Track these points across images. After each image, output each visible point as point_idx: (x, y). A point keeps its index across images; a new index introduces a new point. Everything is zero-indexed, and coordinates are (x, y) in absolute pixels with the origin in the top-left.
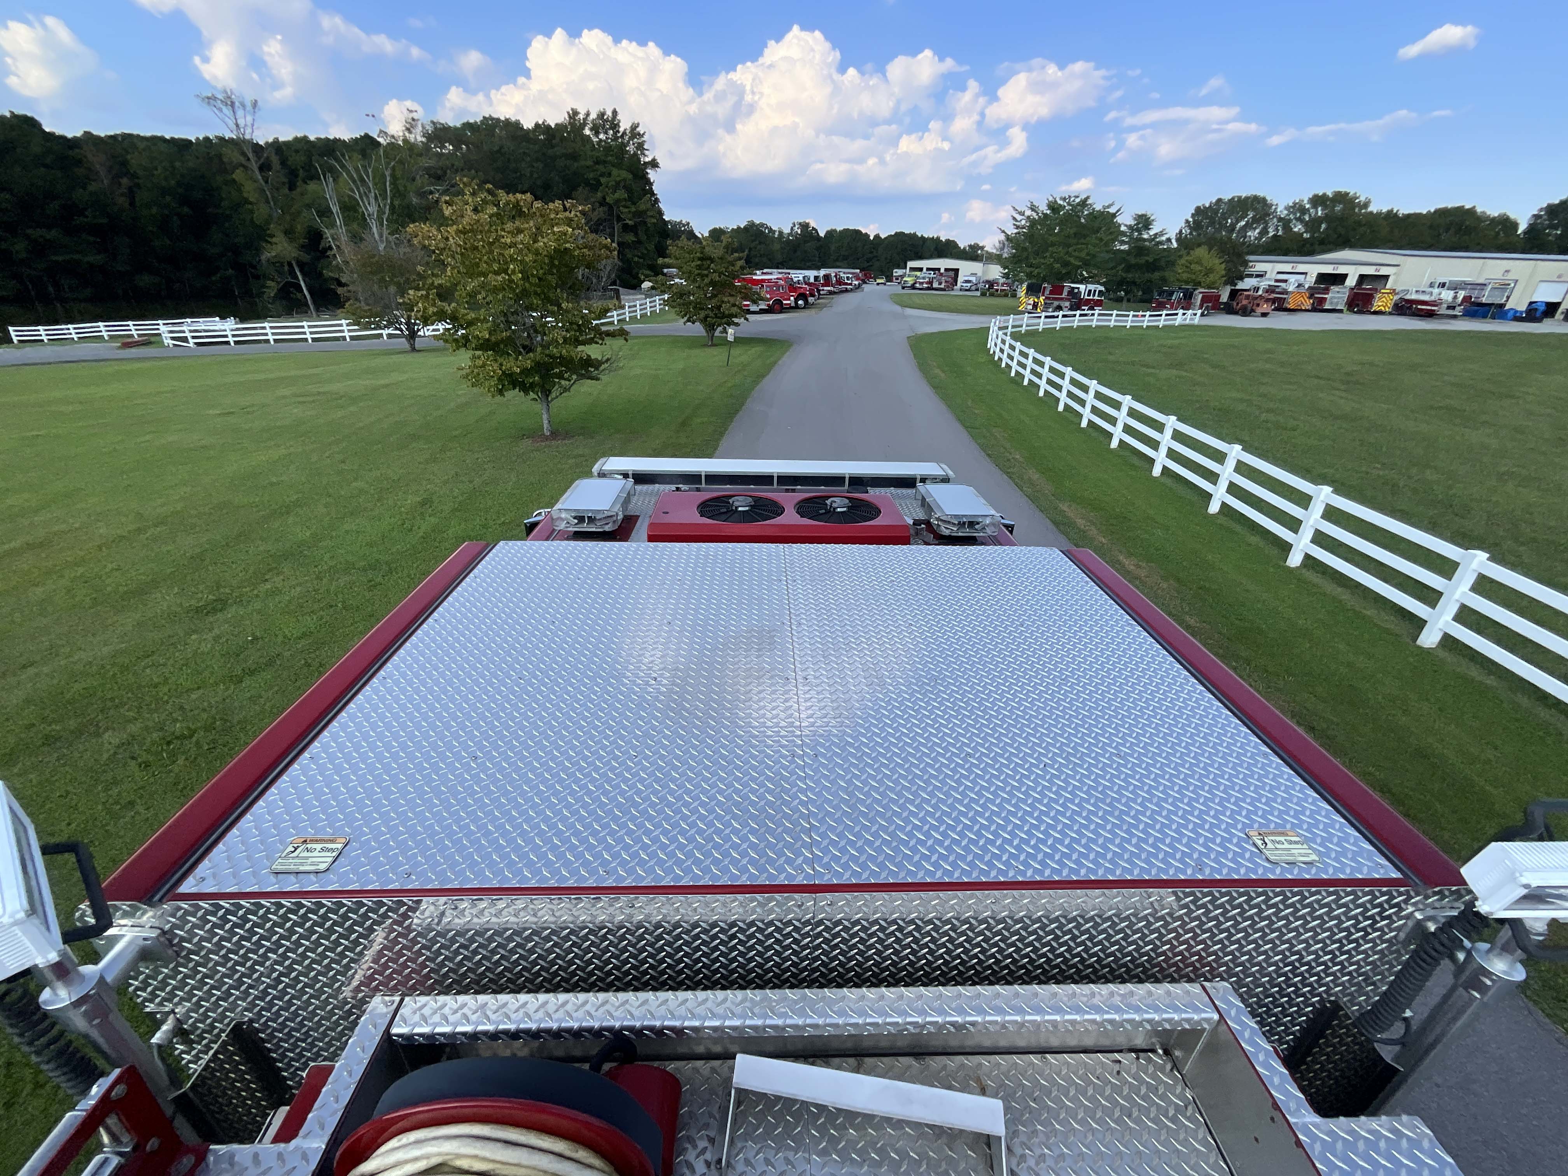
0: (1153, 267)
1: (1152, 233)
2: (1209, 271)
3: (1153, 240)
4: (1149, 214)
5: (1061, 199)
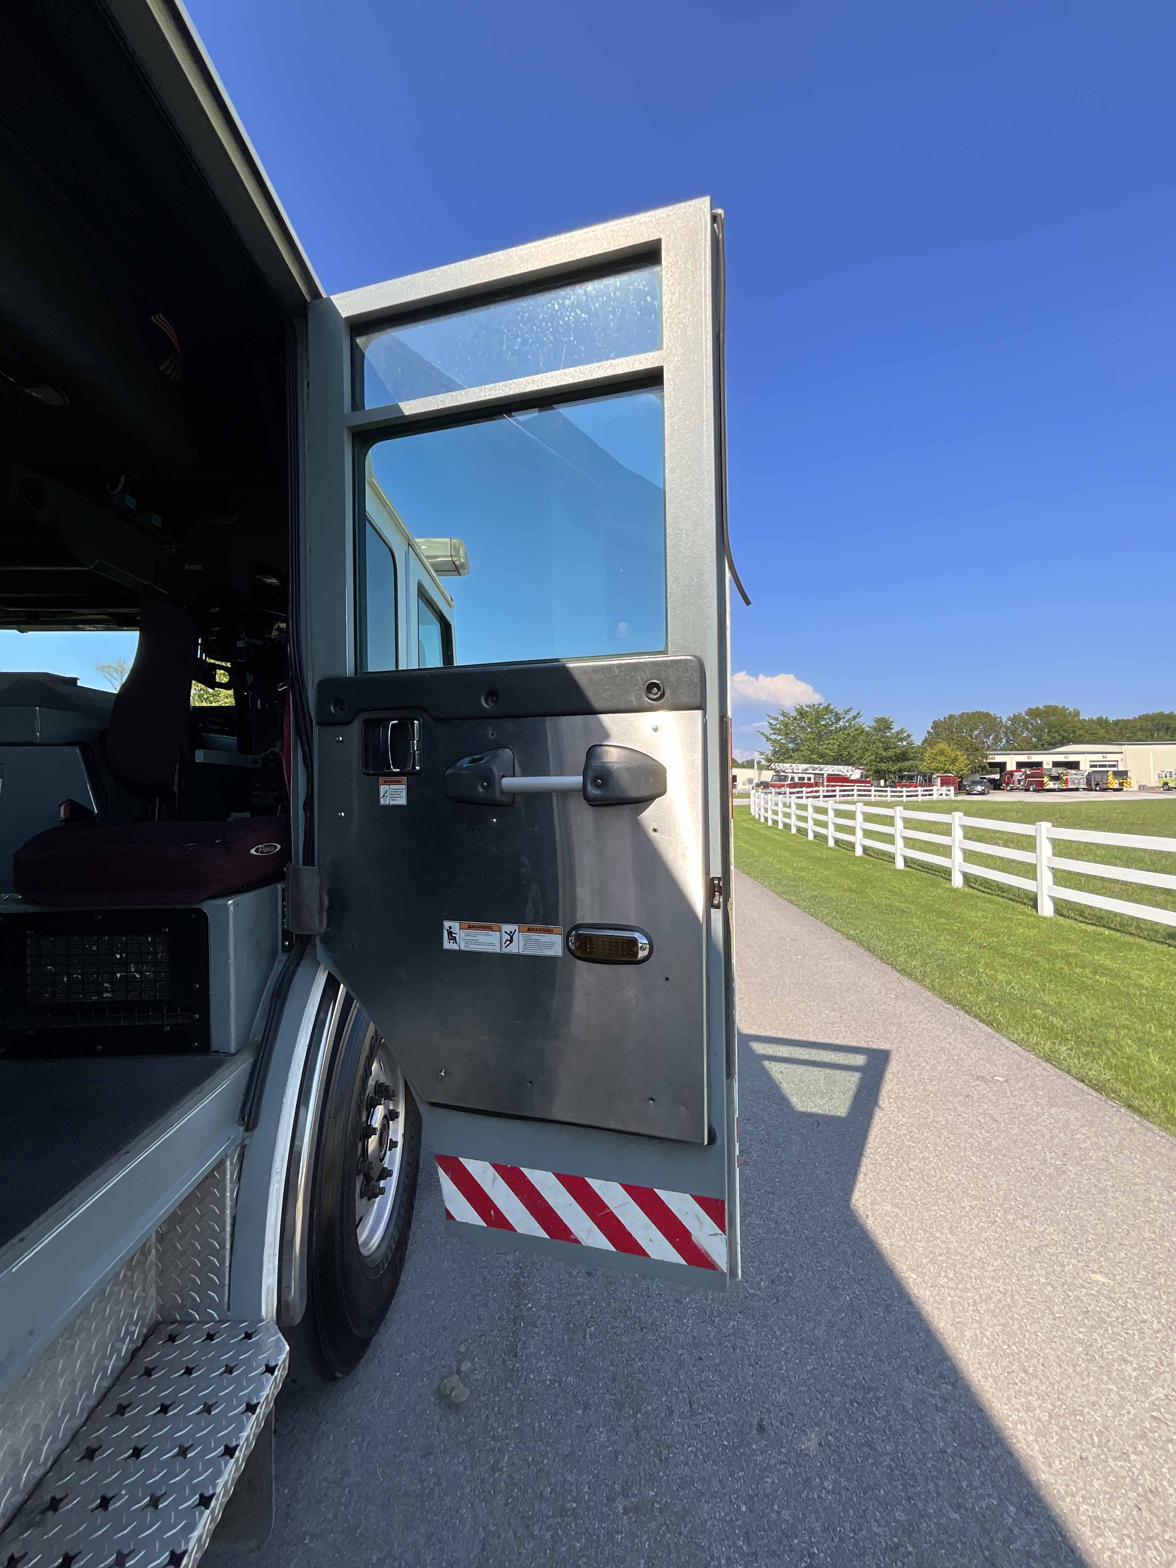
1: (893, 731)
2: (954, 761)
3: (897, 736)
4: (886, 717)
5: (807, 706)
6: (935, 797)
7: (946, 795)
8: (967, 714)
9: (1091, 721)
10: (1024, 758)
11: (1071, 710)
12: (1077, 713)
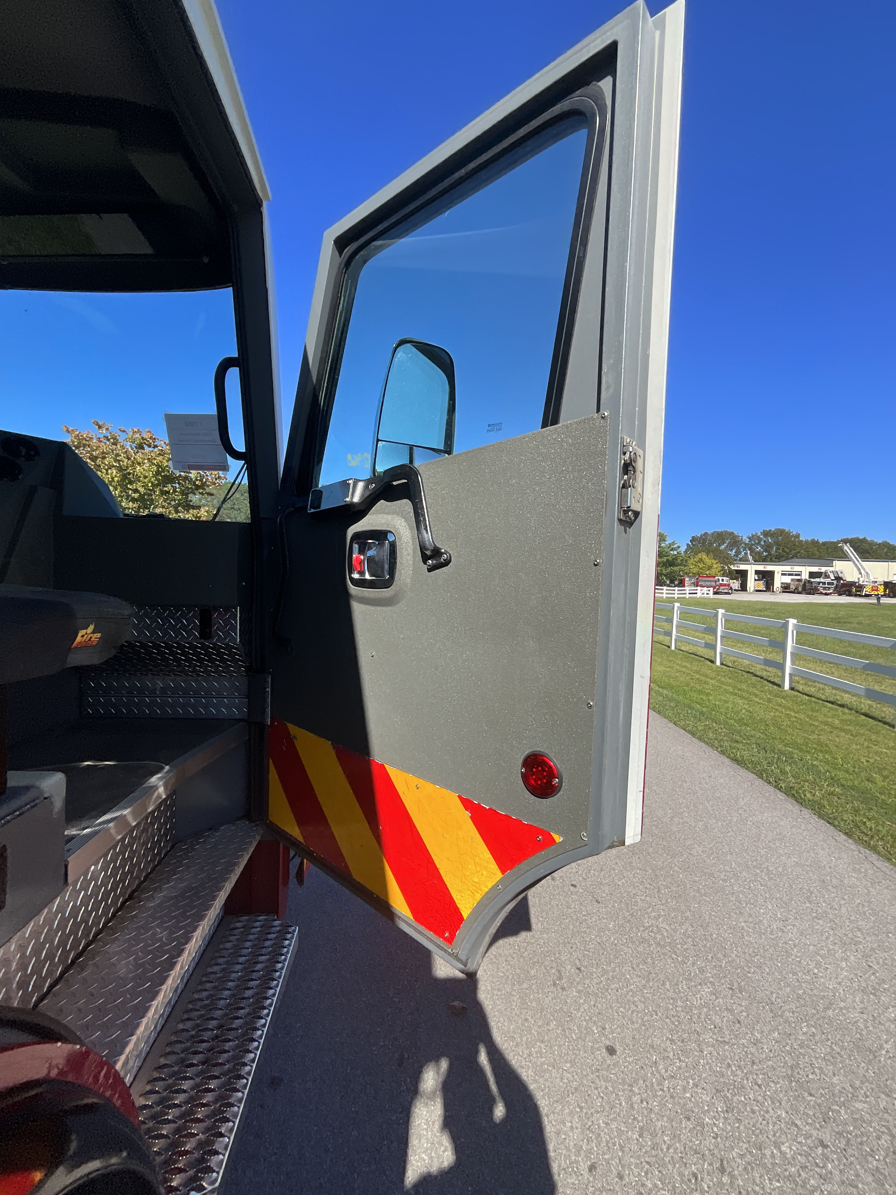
0: (675, 563)
1: (667, 543)
2: (710, 568)
3: (669, 547)
6: (699, 595)
7: (707, 594)
8: (717, 532)
9: (806, 542)
10: (761, 568)
11: (794, 533)
12: (798, 536)
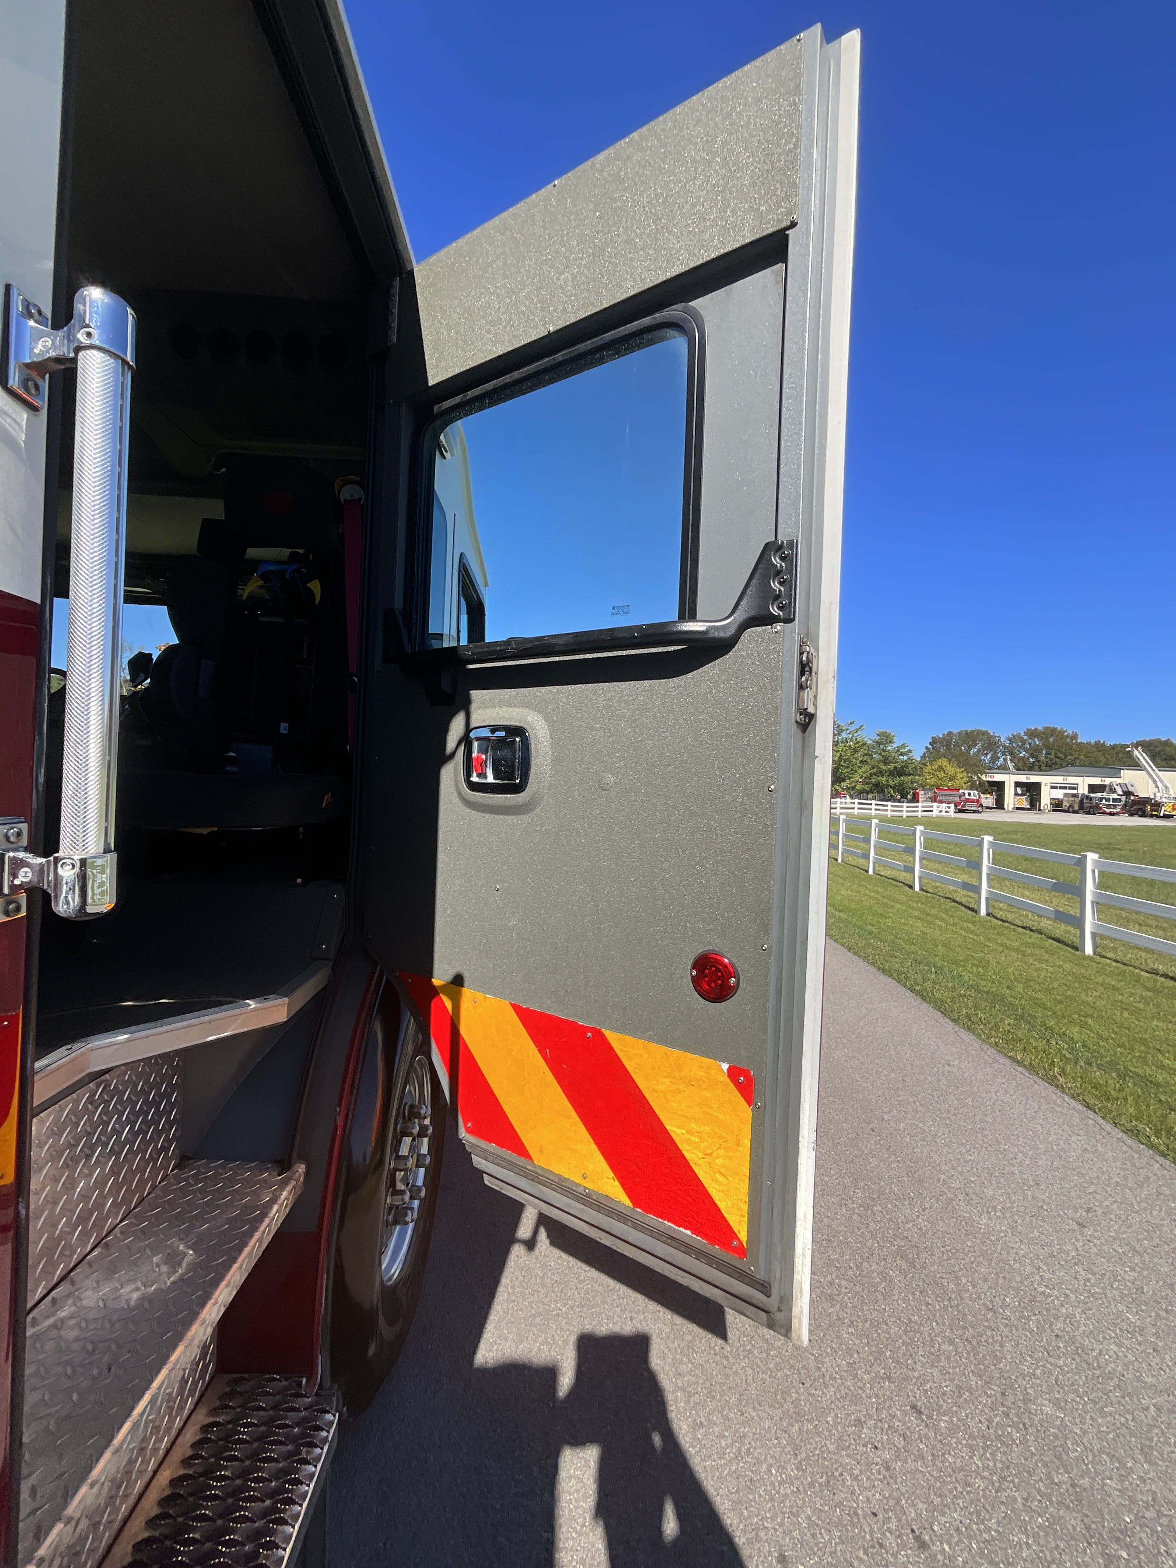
0: (901, 772)
2: (952, 778)
3: (898, 751)
4: (889, 731)
6: (935, 813)
7: (947, 812)
8: (966, 731)
9: (1089, 744)
10: (1022, 778)
11: (1070, 732)
12: (1075, 737)
